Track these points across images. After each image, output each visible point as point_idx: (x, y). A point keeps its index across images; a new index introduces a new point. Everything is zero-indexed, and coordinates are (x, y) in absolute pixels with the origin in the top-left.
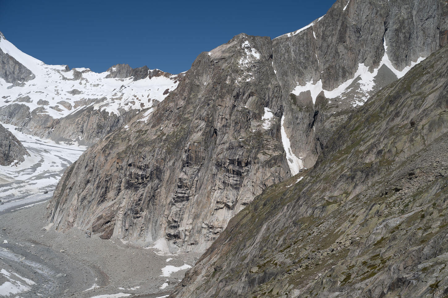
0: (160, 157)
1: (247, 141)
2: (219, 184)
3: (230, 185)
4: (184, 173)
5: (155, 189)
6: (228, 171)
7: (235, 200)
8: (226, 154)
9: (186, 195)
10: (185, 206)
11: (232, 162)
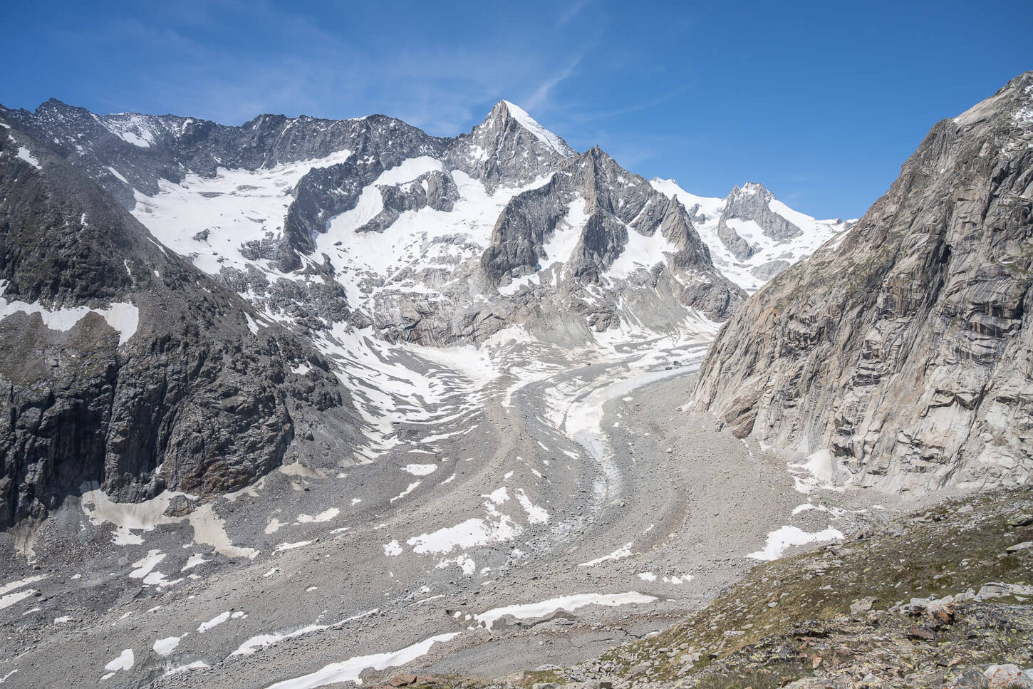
0: (834, 303)
1: (1020, 264)
2: (947, 352)
3: (970, 356)
4: (876, 331)
5: (820, 359)
6: (970, 327)
7: (979, 390)
8: (968, 292)
9: (875, 373)
10: (869, 394)
11: (980, 308)
